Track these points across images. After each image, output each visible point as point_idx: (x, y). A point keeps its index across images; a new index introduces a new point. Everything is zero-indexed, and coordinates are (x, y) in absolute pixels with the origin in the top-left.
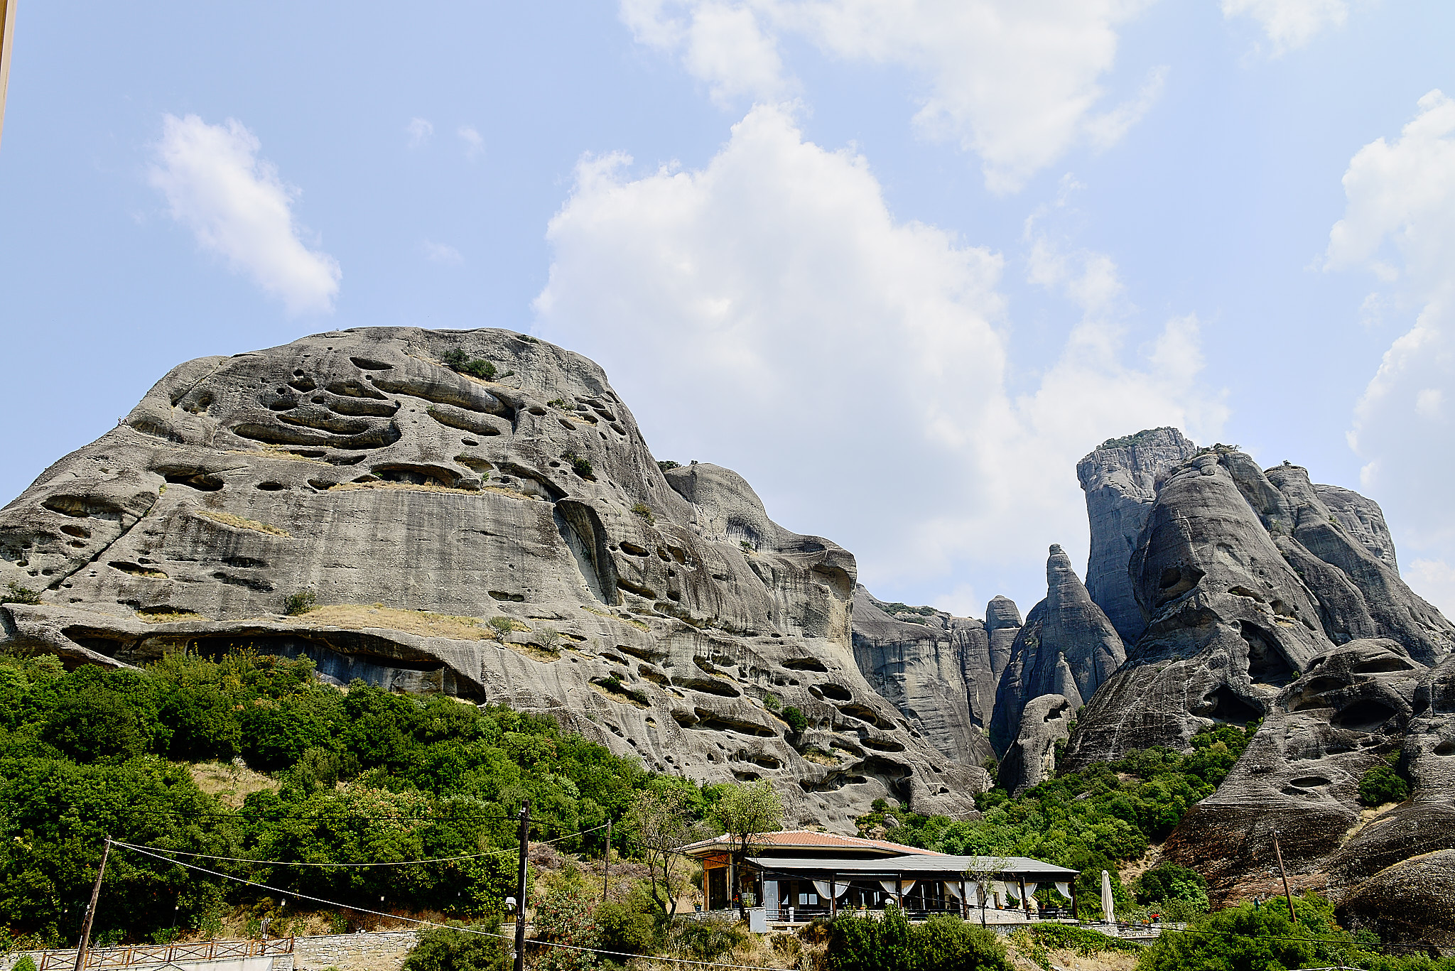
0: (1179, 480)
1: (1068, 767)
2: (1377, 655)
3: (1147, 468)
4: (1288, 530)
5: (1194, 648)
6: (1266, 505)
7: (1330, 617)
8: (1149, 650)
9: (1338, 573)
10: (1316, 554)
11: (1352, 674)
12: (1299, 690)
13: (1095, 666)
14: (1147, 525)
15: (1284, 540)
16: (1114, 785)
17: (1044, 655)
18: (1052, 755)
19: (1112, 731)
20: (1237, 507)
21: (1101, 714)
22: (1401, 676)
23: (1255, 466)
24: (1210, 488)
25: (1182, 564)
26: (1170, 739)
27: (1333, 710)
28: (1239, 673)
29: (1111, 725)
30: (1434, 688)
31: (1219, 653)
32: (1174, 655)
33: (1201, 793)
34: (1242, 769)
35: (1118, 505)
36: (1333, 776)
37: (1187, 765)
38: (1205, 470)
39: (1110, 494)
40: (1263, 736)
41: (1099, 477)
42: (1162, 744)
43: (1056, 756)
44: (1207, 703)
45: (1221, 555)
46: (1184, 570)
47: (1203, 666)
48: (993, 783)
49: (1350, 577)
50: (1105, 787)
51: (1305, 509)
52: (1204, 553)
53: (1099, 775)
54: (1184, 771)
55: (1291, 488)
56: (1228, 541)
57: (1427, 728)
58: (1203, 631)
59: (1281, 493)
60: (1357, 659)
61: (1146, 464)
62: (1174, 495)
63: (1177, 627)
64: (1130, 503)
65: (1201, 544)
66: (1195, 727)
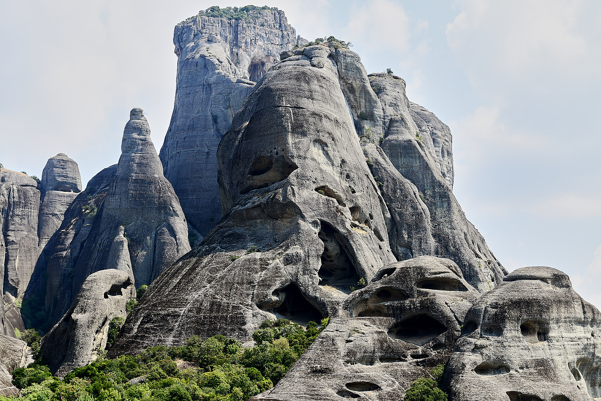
0: (289, 66)
1: (122, 348)
2: (440, 273)
3: (246, 46)
4: (377, 138)
5: (272, 241)
6: (363, 110)
7: (397, 231)
8: (226, 237)
9: (412, 188)
10: (397, 167)
11: (415, 288)
12: (366, 296)
13: (155, 246)
14: (246, 107)
15: (372, 148)
16: (172, 372)
17: (103, 226)
18: (106, 334)
19: (176, 316)
20: (338, 105)
21: (167, 296)
22: (457, 296)
23: (361, 68)
24: (319, 81)
25: (277, 153)
26: (233, 330)
27: (392, 321)
28: (311, 273)
29: (177, 310)
30: (486, 311)
31: (295, 250)
32: (251, 245)
33: (259, 387)
34: (303, 367)
35: (212, 80)
36: (384, 383)
37: (247, 357)
38: (315, 61)
39: (205, 66)
40: (327, 337)
41: (197, 46)
42: (225, 334)
43: (110, 336)
44: (275, 298)
45: (316, 152)
46: (277, 160)
47: (278, 260)
48: (33, 358)
49: (422, 195)
50: (162, 373)
51: (397, 121)
52: (300, 146)
53: (157, 360)
54: (243, 364)
55: (389, 98)
56: (325, 138)
57: (473, 347)
58: (283, 225)
59: (378, 100)
60: (423, 275)
61: (246, 43)
62: (283, 80)
63: (258, 217)
64: (224, 80)
65: (300, 136)
66: (259, 321)
